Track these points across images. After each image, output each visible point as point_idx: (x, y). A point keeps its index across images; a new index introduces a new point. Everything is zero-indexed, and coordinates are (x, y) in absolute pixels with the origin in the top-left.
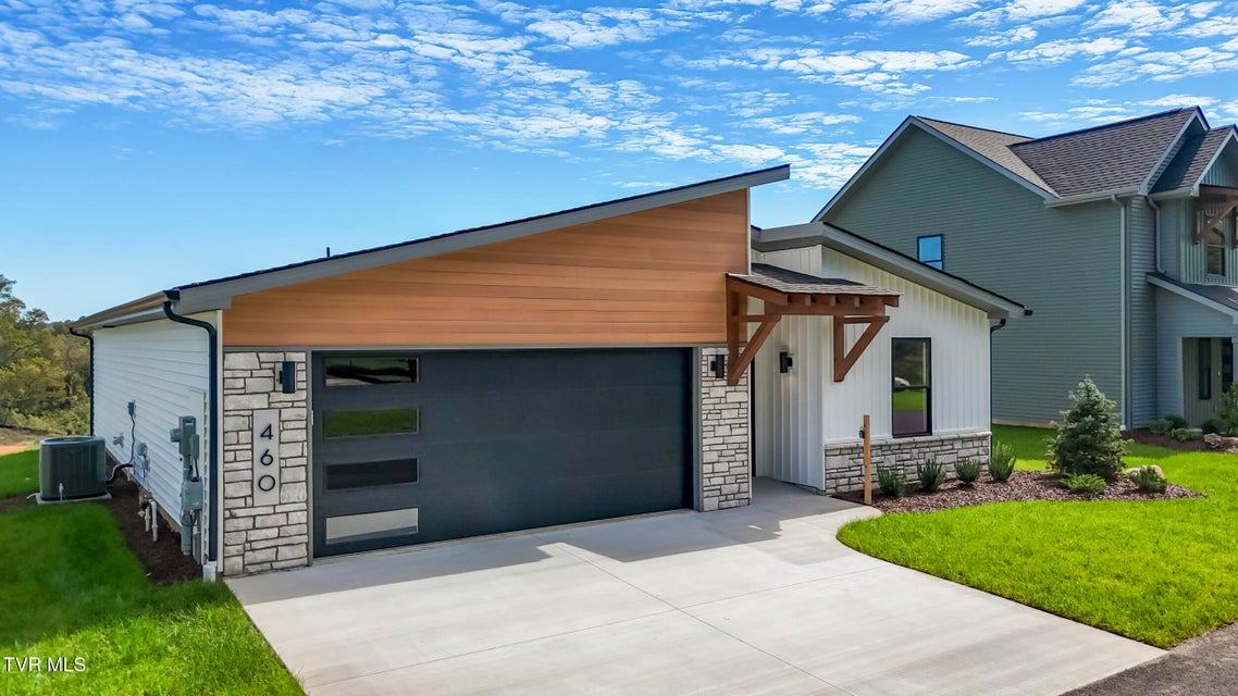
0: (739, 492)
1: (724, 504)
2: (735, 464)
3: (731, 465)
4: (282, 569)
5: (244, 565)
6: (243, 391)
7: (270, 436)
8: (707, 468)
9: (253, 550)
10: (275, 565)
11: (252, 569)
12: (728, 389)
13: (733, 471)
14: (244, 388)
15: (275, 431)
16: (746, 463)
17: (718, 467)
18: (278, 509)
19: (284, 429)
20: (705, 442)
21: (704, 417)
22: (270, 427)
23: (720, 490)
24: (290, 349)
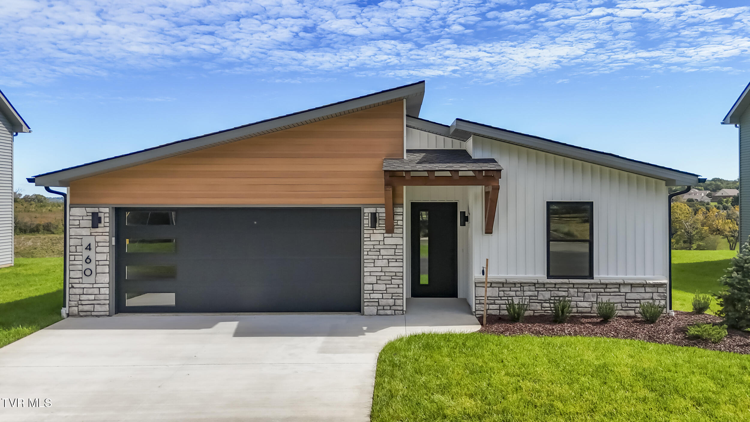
0: (394, 305)
1: (381, 312)
2: (392, 286)
3: (388, 286)
4: (97, 316)
5: (78, 312)
6: (78, 226)
7: (90, 249)
8: (367, 287)
9: (82, 305)
10: (93, 313)
11: (81, 314)
12: (386, 235)
13: (389, 291)
14: (79, 225)
15: (93, 247)
16: (401, 286)
17: (376, 287)
18: (95, 286)
19: (98, 246)
20: (366, 269)
21: (366, 253)
22: (90, 245)
23: (378, 302)
24: (100, 206)
